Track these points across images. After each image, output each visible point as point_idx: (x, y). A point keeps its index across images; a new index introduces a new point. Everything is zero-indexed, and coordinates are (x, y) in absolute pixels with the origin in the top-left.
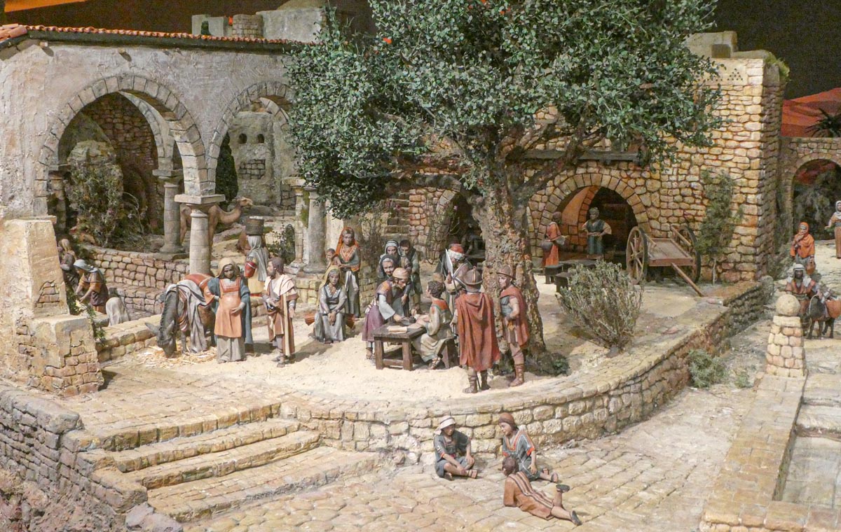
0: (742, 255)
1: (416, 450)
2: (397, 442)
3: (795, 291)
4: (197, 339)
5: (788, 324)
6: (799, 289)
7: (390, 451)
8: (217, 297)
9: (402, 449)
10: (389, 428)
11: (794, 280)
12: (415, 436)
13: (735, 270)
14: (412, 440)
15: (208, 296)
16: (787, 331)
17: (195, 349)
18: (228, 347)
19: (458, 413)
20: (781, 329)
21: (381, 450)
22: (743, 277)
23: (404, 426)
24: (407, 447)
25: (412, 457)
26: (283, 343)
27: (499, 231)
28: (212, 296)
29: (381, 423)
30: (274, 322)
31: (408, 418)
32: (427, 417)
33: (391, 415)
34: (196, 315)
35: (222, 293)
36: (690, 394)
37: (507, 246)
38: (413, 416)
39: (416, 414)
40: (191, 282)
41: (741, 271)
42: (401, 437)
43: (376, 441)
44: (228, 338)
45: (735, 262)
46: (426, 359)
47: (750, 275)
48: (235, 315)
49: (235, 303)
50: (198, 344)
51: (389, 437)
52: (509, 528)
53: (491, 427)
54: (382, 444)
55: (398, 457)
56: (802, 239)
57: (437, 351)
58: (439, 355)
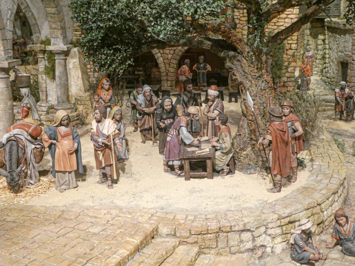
0: (288, 78)
1: (271, 245)
2: (258, 242)
3: (341, 96)
4: (33, 174)
6: (343, 95)
7: (255, 249)
8: (54, 141)
9: (262, 246)
10: (254, 233)
11: (340, 91)
12: (270, 235)
13: (284, 86)
14: (269, 238)
15: (46, 141)
17: (32, 182)
18: (67, 179)
19: (296, 212)
21: (248, 250)
22: (288, 90)
23: (263, 229)
24: (265, 244)
25: (269, 250)
26: (112, 171)
28: (50, 141)
29: (249, 230)
30: (103, 155)
31: (265, 223)
32: (278, 219)
33: (255, 223)
34: (32, 157)
35: (60, 138)
38: (269, 221)
39: (271, 219)
40: (22, 130)
41: (287, 87)
42: (261, 237)
43: (245, 244)
44: (67, 172)
45: (284, 82)
46: (219, 169)
48: (72, 154)
49: (72, 145)
50: (34, 178)
51: (254, 240)
54: (249, 245)
55: (260, 253)
56: (305, 67)
57: (227, 163)
58: (228, 165)
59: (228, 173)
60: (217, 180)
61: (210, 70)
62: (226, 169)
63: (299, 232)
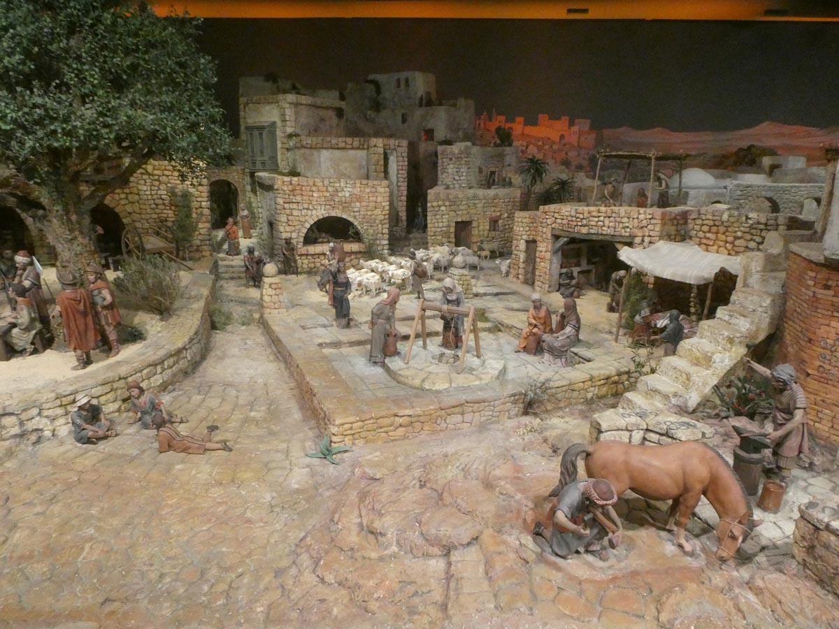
0: (201, 241)
1: (51, 428)
2: (30, 426)
5: (274, 282)
6: (252, 259)
7: (24, 435)
9: (36, 430)
10: (20, 417)
12: (47, 417)
13: (197, 250)
14: (45, 421)
16: (274, 286)
20: (270, 285)
21: (15, 436)
23: (35, 411)
24: (41, 427)
25: (47, 433)
27: (69, 237)
29: (11, 414)
31: (37, 403)
32: (57, 398)
33: (21, 405)
36: (217, 336)
37: (79, 248)
38: (42, 401)
39: (45, 398)
42: (33, 420)
43: (8, 430)
45: (198, 246)
46: (20, 349)
47: (208, 253)
51: (21, 424)
52: (180, 470)
53: (112, 393)
54: (16, 430)
55: (34, 437)
57: (30, 341)
58: (32, 343)
59: (32, 354)
60: (16, 362)
61: (102, 232)
62: (30, 348)
63: (76, 409)
